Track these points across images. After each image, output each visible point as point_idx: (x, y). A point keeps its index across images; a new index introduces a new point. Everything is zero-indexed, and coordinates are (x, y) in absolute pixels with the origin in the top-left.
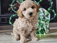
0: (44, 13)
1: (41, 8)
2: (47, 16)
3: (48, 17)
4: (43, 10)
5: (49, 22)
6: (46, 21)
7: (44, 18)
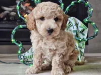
0: (77, 27)
1: (72, 18)
2: (82, 32)
3: (84, 35)
4: (75, 21)
5: (85, 42)
6: (80, 42)
7: (77, 35)
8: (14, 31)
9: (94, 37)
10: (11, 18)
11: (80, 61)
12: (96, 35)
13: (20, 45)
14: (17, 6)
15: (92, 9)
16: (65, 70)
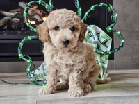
0: (99, 37)
1: (92, 26)
2: (104, 43)
3: (107, 47)
4: (96, 30)
5: (108, 56)
6: (101, 55)
7: (98, 48)
8: (21, 44)
9: (119, 49)
10: (13, 26)
11: (102, 79)
12: (122, 46)
13: (28, 61)
14: (25, 13)
15: (116, 15)
16: (84, 89)
